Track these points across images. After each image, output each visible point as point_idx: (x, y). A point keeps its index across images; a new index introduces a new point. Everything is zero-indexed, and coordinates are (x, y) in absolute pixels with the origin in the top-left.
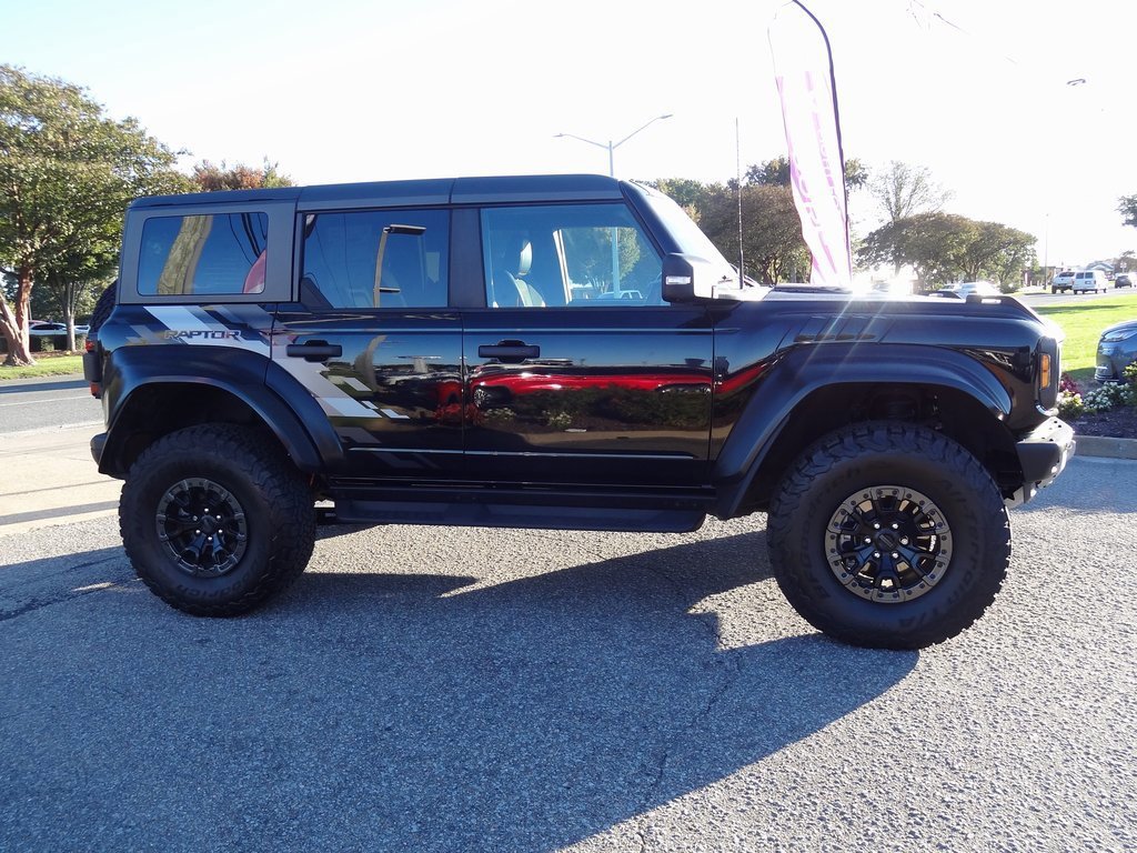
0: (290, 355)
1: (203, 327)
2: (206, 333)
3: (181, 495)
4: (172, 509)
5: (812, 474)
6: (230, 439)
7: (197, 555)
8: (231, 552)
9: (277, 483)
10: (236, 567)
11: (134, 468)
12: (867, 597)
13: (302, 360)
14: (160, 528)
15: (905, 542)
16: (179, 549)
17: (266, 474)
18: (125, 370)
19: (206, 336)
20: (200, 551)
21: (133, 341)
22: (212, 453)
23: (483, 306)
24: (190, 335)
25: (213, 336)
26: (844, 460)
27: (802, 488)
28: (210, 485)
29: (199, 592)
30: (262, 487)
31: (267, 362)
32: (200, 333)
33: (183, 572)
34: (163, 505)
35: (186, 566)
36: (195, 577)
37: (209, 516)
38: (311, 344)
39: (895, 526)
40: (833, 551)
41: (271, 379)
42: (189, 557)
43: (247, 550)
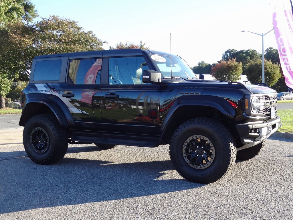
0: (63, 96)
1: (45, 89)
2: (46, 90)
3: (36, 131)
4: (34, 135)
5: (179, 131)
6: (47, 117)
7: (38, 148)
8: (46, 147)
9: (56, 129)
10: (46, 151)
11: (26, 124)
12: (193, 167)
13: (66, 98)
14: (31, 140)
15: (204, 152)
16: (35, 146)
17: (54, 127)
18: (28, 99)
19: (45, 91)
20: (39, 147)
21: (30, 92)
22: (42, 121)
23: (108, 84)
24: (42, 91)
25: (47, 91)
26: (187, 127)
27: (176, 135)
28: (42, 129)
29: (38, 157)
30: (53, 130)
31: (58, 98)
32: (44, 90)
33: (35, 152)
34: (32, 134)
35: (36, 150)
36: (37, 153)
37: (42, 138)
38: (68, 93)
39: (202, 147)
40: (184, 153)
41: (58, 103)
42: (36, 148)
43: (49, 147)
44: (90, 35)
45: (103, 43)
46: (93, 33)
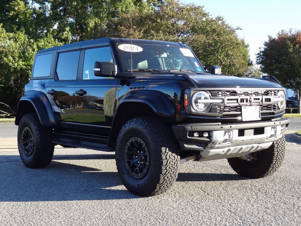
0: (48, 93)
10: (32, 153)
14: (22, 141)
16: (25, 147)
20: (28, 148)
23: (82, 79)
28: (29, 129)
34: (23, 135)
35: (25, 152)
36: (26, 155)
38: (52, 90)
40: (126, 159)
41: (44, 100)
44: (220, 22)
45: (236, 29)
46: (224, 20)
